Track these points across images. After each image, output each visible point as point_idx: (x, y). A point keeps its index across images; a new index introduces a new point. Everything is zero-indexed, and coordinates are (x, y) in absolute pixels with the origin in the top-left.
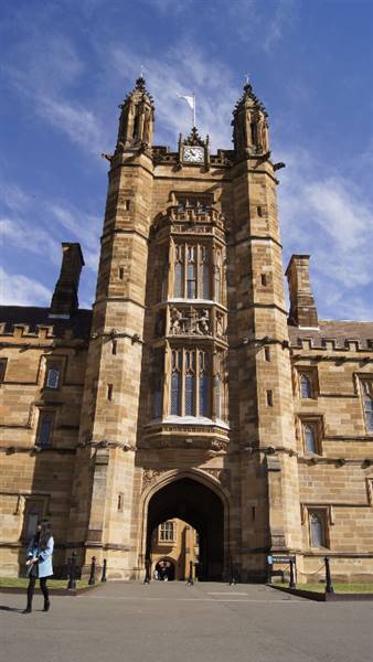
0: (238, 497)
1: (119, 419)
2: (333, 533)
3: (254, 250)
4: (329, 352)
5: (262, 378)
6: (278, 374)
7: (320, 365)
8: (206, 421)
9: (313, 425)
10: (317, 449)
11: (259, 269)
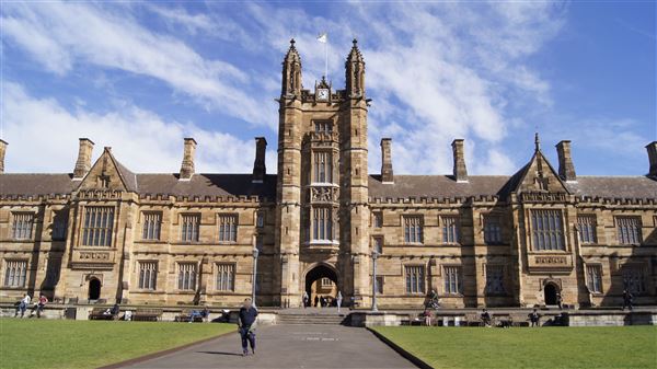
0: (343, 273)
1: (291, 243)
2: (384, 287)
3: (353, 156)
4: (390, 204)
5: (354, 222)
6: (363, 219)
7: (385, 211)
8: (329, 242)
9: (379, 240)
10: (381, 251)
11: (355, 166)
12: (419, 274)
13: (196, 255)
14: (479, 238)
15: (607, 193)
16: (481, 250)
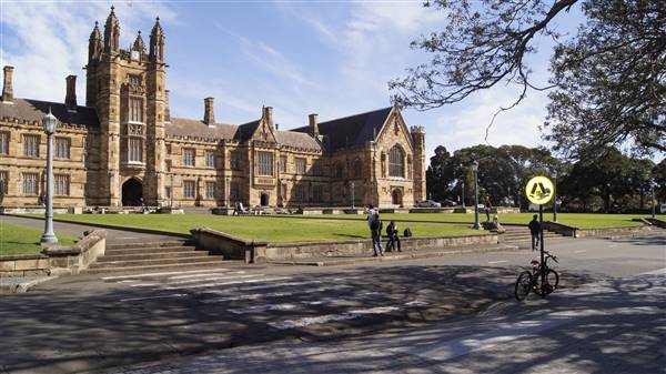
0: (148, 184)
1: (114, 163)
2: (171, 194)
3: (157, 105)
4: (175, 140)
5: (157, 151)
6: (161, 150)
7: (172, 144)
8: (140, 163)
9: (169, 163)
10: (169, 170)
11: (158, 112)
12: (191, 186)
13: (38, 167)
14: (228, 165)
15: (290, 143)
16: (229, 173)
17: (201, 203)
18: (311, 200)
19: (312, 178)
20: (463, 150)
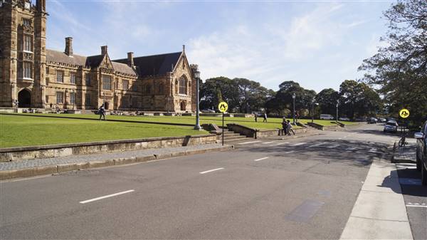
0: (34, 94)
1: (14, 79)
2: (49, 100)
3: (42, 41)
4: (52, 64)
5: (42, 71)
7: (50, 67)
8: (30, 79)
9: (47, 79)
10: (48, 84)
11: (42, 46)
12: (61, 95)
14: (84, 83)
16: (84, 88)
17: (68, 106)
18: (131, 107)
19: (131, 93)
20: (211, 79)
